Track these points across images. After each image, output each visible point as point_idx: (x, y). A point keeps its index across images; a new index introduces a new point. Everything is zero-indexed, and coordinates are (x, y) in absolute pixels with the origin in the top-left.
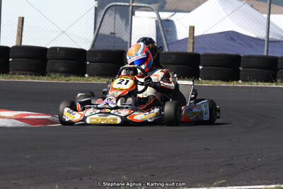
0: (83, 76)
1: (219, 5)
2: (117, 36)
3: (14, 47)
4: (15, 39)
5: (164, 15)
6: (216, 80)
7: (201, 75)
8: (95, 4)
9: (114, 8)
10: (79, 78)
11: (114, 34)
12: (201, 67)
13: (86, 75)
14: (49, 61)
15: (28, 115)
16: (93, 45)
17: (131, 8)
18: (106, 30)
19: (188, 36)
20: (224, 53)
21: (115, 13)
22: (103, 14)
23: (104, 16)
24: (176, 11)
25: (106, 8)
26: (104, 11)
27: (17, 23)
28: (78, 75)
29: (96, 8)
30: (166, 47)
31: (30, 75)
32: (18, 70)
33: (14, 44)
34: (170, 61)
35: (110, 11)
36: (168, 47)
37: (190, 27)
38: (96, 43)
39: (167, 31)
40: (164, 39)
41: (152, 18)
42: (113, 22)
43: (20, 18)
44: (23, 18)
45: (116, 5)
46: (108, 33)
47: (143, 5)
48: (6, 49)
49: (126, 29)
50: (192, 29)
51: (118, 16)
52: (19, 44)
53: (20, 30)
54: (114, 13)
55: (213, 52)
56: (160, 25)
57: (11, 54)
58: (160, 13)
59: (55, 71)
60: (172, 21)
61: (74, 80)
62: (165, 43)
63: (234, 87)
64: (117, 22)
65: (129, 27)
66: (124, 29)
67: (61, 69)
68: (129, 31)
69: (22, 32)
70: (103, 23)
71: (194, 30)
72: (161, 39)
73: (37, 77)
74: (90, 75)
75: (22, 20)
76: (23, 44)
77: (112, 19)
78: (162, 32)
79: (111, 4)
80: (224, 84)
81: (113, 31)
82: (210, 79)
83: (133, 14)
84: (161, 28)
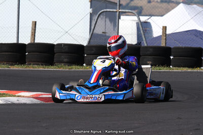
0: (82, 65)
1: (185, 10)
2: (107, 34)
3: (29, 44)
4: (30, 38)
5: (143, 19)
6: (184, 67)
7: (172, 63)
8: (90, 10)
9: (104, 14)
10: (79, 67)
11: (105, 33)
12: (172, 57)
13: (84, 65)
14: (56, 54)
15: (42, 95)
16: (89, 42)
17: (118, 13)
18: (99, 30)
19: (161, 34)
20: (189, 46)
21: (106, 18)
22: (96, 18)
23: (97, 19)
24: (151, 15)
25: (99, 14)
26: (97, 15)
27: (31, 26)
28: (78, 65)
29: (91, 13)
30: (145, 42)
31: (42, 65)
32: (32, 62)
33: (29, 42)
34: (148, 53)
35: (102, 16)
36: (147, 43)
37: (163, 27)
38: (91, 40)
39: (146, 30)
40: (143, 37)
41: (134, 21)
42: (104, 24)
43: (33, 22)
44: (36, 22)
45: (106, 11)
46: (100, 33)
47: (127, 11)
48: (24, 45)
49: (114, 30)
50: (165, 28)
51: (108, 20)
52: (33, 42)
53: (33, 31)
54: (104, 17)
55: (181, 46)
56: (140, 26)
57: (27, 49)
58: (140, 17)
59: (61, 62)
60: (149, 23)
61: (75, 68)
62: (144, 39)
63: (198, 72)
64: (107, 24)
65: (117, 27)
66: (112, 30)
67: (65, 60)
68: (117, 31)
69: (35, 33)
70: (96, 25)
71: (166, 29)
72: (141, 36)
73: (47, 67)
74: (87, 65)
75: (35, 24)
76: (36, 42)
77: (103, 22)
78: (142, 31)
79: (102, 11)
80: (190, 70)
81: (104, 31)
82: (179, 66)
83: (119, 18)
84: (141, 28)
